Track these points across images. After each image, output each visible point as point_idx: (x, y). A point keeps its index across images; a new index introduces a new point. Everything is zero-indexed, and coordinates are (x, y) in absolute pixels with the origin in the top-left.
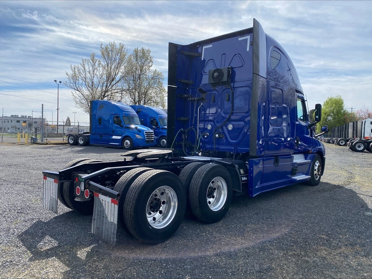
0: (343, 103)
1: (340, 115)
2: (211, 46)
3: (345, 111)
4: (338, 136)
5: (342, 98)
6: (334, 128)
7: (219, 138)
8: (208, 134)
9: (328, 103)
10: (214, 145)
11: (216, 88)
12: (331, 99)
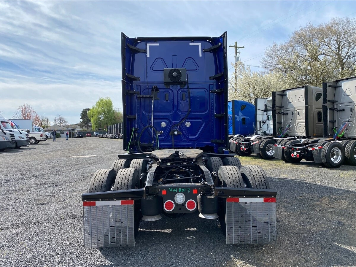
0: (111, 104)
1: (111, 114)
2: (158, 44)
3: (114, 111)
4: (109, 133)
5: (111, 99)
6: (111, 126)
7: (178, 135)
8: (163, 132)
9: (100, 104)
10: (173, 142)
11: (170, 87)
12: (102, 100)
